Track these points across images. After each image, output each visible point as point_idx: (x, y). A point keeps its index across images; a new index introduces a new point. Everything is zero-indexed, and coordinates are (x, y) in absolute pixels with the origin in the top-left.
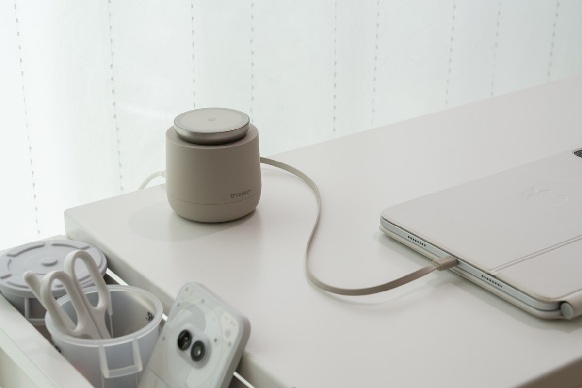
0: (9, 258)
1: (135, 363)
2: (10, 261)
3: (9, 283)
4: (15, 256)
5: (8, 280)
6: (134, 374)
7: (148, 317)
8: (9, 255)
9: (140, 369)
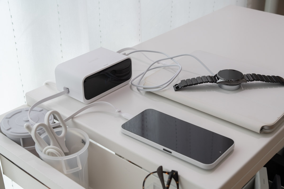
0: (7, 120)
1: (78, 165)
2: (8, 121)
3: (11, 132)
4: (10, 118)
5: (10, 130)
6: (78, 171)
7: (82, 142)
8: (7, 118)
9: (81, 169)
